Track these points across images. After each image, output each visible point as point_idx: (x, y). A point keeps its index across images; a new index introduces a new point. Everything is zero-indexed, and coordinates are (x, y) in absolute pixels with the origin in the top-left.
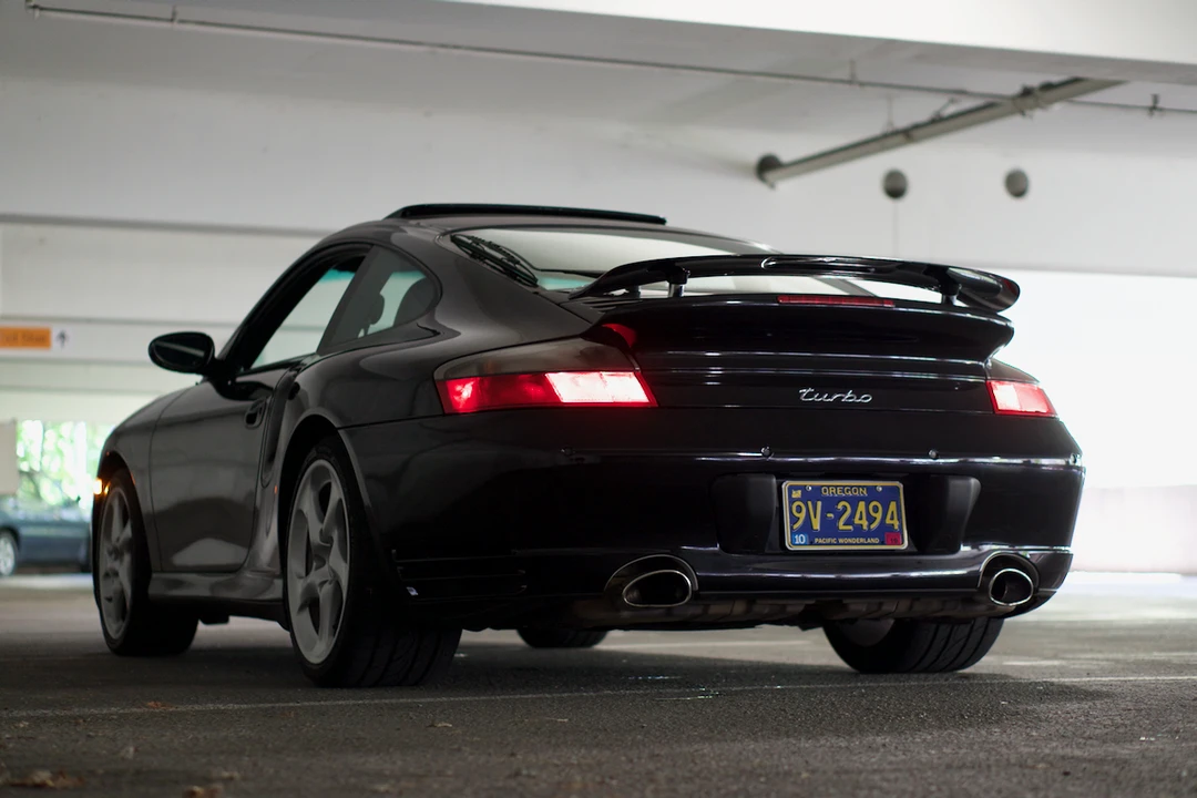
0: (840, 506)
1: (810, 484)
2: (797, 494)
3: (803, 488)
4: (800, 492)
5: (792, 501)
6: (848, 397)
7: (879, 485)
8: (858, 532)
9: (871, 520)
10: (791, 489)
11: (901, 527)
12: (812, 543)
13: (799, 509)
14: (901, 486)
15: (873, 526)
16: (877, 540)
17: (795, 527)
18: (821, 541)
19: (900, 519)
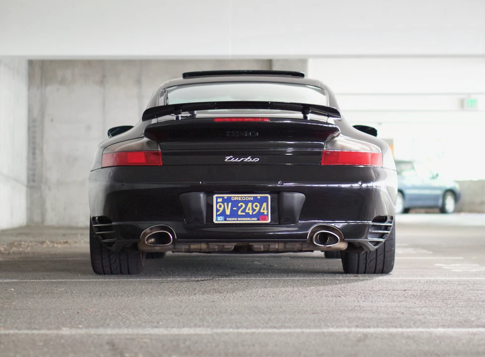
0: (239, 205)
1: (226, 196)
2: (220, 200)
3: (223, 198)
4: (221, 199)
5: (217, 203)
6: (248, 159)
7: (259, 196)
8: (248, 215)
9: (254, 210)
10: (217, 198)
11: (268, 213)
12: (225, 220)
13: (220, 206)
14: (269, 197)
15: (254, 213)
16: (256, 219)
17: (218, 213)
18: (229, 219)
19: (267, 209)
